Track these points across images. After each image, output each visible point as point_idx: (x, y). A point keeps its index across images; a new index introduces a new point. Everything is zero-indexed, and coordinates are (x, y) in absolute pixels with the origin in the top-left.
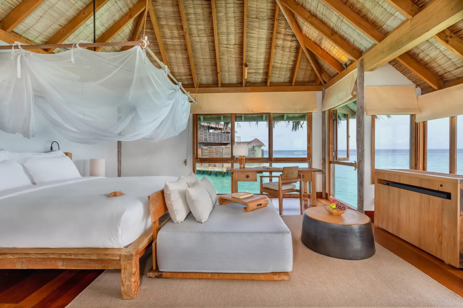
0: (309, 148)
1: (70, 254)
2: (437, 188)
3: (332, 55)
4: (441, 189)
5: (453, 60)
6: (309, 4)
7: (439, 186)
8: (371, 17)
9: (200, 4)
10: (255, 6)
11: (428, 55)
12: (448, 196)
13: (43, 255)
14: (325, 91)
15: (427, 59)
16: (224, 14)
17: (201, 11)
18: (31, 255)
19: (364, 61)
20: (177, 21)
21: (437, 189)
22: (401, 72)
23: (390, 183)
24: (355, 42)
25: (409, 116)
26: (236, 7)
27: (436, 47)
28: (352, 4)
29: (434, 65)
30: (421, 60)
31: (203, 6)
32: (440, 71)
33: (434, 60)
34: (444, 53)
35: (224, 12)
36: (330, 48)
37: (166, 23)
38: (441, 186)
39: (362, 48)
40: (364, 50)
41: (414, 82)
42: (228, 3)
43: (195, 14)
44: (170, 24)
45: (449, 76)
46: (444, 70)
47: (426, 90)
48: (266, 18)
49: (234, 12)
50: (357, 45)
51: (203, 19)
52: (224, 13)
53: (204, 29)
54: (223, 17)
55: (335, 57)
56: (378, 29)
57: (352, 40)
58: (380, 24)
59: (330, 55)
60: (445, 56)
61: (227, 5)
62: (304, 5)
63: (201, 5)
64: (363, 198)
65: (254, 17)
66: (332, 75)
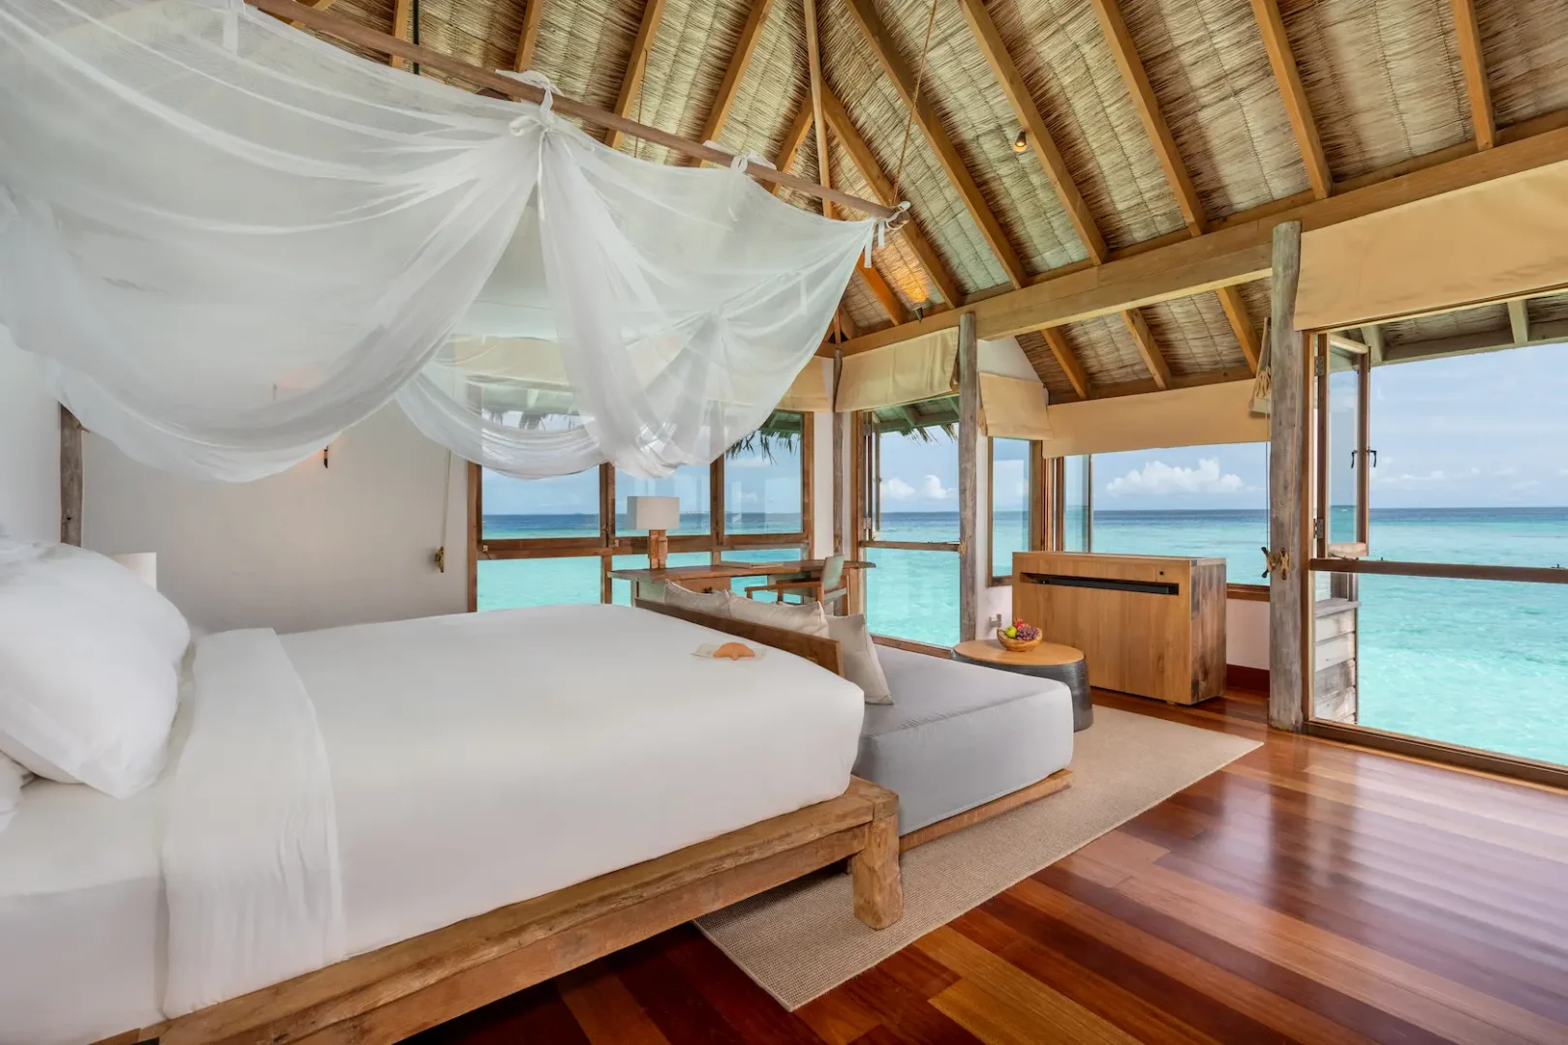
0: (807, 508)
1: (748, 848)
2: (1153, 577)
3: (889, 277)
4: (1161, 579)
5: (1121, 353)
6: (890, 149)
7: (1158, 574)
8: (1020, 231)
9: (600, 15)
10: (752, 91)
11: (1086, 333)
12: (1173, 589)
13: (662, 882)
14: (841, 362)
15: (1082, 339)
16: (662, 77)
17: (597, 36)
18: (619, 898)
19: (977, 314)
20: (494, 30)
21: (1153, 580)
22: (1025, 352)
23: (1050, 580)
24: (961, 267)
25: (1028, 443)
26: (702, 71)
27: (1106, 324)
28: (991, 192)
29: (1089, 352)
30: (1072, 339)
31: (608, 22)
32: (1093, 364)
33: (1092, 344)
34: (1113, 336)
35: (664, 71)
36: (893, 262)
37: (446, 17)
38: (1162, 573)
39: (970, 286)
40: (972, 290)
41: (1041, 377)
42: (686, 49)
43: (570, 33)
44: (465, 27)
45: (1105, 379)
46: (1102, 365)
47: (1058, 395)
48: (767, 133)
49: (693, 84)
50: (961, 274)
51: (592, 61)
52: (665, 74)
53: (583, 92)
54: (655, 82)
55: (894, 285)
56: (1021, 259)
57: (954, 262)
58: (1031, 252)
59: (883, 277)
60: (1113, 342)
61: (683, 55)
62: (875, 144)
63: (602, 19)
64: (975, 621)
65: (739, 119)
66: (863, 323)
